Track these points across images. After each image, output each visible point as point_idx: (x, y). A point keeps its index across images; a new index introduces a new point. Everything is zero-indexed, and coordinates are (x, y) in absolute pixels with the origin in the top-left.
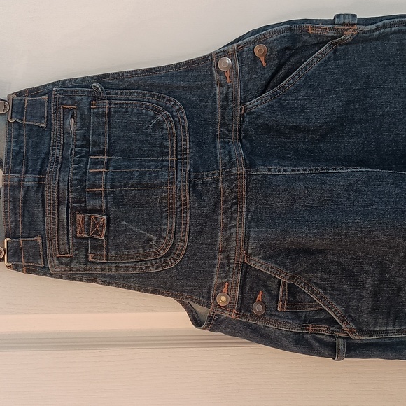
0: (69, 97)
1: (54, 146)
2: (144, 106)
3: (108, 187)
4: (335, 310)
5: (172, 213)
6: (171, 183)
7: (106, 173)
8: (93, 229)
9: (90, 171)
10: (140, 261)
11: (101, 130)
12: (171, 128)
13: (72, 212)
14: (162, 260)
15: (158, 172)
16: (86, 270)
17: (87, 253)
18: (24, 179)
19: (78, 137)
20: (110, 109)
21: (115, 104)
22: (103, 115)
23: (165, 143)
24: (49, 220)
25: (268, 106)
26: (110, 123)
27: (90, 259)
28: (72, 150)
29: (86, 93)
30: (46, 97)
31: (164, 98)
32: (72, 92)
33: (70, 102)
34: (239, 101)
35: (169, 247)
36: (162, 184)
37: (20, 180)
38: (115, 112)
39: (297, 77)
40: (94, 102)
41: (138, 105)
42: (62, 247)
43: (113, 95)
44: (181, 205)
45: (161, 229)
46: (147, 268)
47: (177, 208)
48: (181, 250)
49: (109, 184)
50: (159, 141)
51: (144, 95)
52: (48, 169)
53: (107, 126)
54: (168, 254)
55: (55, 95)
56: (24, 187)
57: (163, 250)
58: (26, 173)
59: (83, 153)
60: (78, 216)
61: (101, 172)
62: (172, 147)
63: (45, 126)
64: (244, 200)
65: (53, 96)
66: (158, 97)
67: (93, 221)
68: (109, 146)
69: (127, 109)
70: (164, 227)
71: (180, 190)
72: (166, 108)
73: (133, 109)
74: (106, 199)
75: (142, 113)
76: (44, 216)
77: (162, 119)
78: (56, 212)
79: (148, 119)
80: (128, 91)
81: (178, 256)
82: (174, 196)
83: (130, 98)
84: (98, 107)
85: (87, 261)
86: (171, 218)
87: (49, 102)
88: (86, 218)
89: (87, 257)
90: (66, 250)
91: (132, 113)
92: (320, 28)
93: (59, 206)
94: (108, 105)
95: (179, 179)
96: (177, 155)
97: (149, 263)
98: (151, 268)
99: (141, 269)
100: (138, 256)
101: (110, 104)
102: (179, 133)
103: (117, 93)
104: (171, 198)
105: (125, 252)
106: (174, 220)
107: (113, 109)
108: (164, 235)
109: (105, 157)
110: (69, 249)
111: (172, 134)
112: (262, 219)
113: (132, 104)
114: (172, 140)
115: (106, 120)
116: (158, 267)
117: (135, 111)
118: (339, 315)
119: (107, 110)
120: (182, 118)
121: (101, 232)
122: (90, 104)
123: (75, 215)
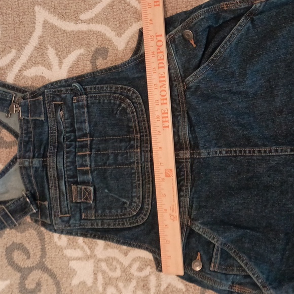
0: (57, 95)
1: (51, 133)
2: (112, 97)
3: (92, 166)
4: (257, 277)
5: (139, 184)
6: (138, 163)
7: (90, 155)
8: (84, 196)
9: (79, 154)
10: (119, 219)
11: (83, 119)
12: (132, 113)
13: (69, 184)
14: (134, 218)
15: (127, 153)
16: (80, 225)
17: (81, 213)
18: (32, 162)
19: (67, 125)
20: (87, 101)
21: (91, 97)
22: (83, 107)
23: (130, 125)
24: (52, 191)
25: (202, 79)
26: (88, 112)
27: (83, 217)
28: (64, 135)
29: (69, 91)
30: (41, 97)
31: (125, 89)
32: (59, 91)
33: (58, 99)
34: (180, 79)
35: (138, 209)
36: (131, 163)
37: (29, 163)
38: (91, 103)
39: (222, 50)
40: (75, 98)
41: (107, 97)
42: (63, 210)
43: (88, 91)
44: (146, 179)
45: (132, 197)
46: (123, 224)
47: (143, 181)
48: (147, 211)
49: (93, 164)
50: (125, 123)
51: (111, 88)
52: (48, 154)
53: (86, 115)
54: (138, 214)
55: (47, 95)
56: (33, 168)
57: (135, 211)
58: (34, 157)
59: (72, 138)
60: (73, 187)
61: (86, 155)
62: (135, 126)
63: (44, 119)
64: (189, 177)
65: (46, 96)
66: (122, 88)
67: (83, 191)
68: (90, 130)
69: (100, 100)
70: (134, 194)
71: (144, 167)
72: (128, 97)
73: (104, 100)
74: (92, 175)
75: (111, 102)
76: (49, 189)
77: (125, 106)
78: (57, 185)
79: (116, 107)
80: (99, 86)
81: (145, 215)
82: (140, 172)
83: (101, 91)
84: (78, 101)
85: (81, 219)
86: (139, 188)
87: (44, 101)
88: (79, 189)
89: (81, 216)
90: (66, 211)
91: (104, 103)
92: (233, 4)
93: (58, 181)
94: (85, 99)
95: (143, 160)
96: (140, 133)
97: (125, 220)
98: (126, 224)
99: (119, 224)
100: (117, 215)
101: (87, 98)
102: (139, 116)
103: (91, 89)
104: (138, 173)
105: (107, 211)
106: (141, 189)
107: (89, 102)
108: (134, 200)
109: (88, 139)
110: (68, 210)
111: (134, 117)
112: (202, 192)
113: (103, 96)
114: (135, 121)
115: (85, 110)
116: (131, 224)
117: (106, 101)
118: (260, 281)
119: (85, 103)
120: (140, 104)
121: (90, 198)
122: (72, 99)
123: (70, 186)
